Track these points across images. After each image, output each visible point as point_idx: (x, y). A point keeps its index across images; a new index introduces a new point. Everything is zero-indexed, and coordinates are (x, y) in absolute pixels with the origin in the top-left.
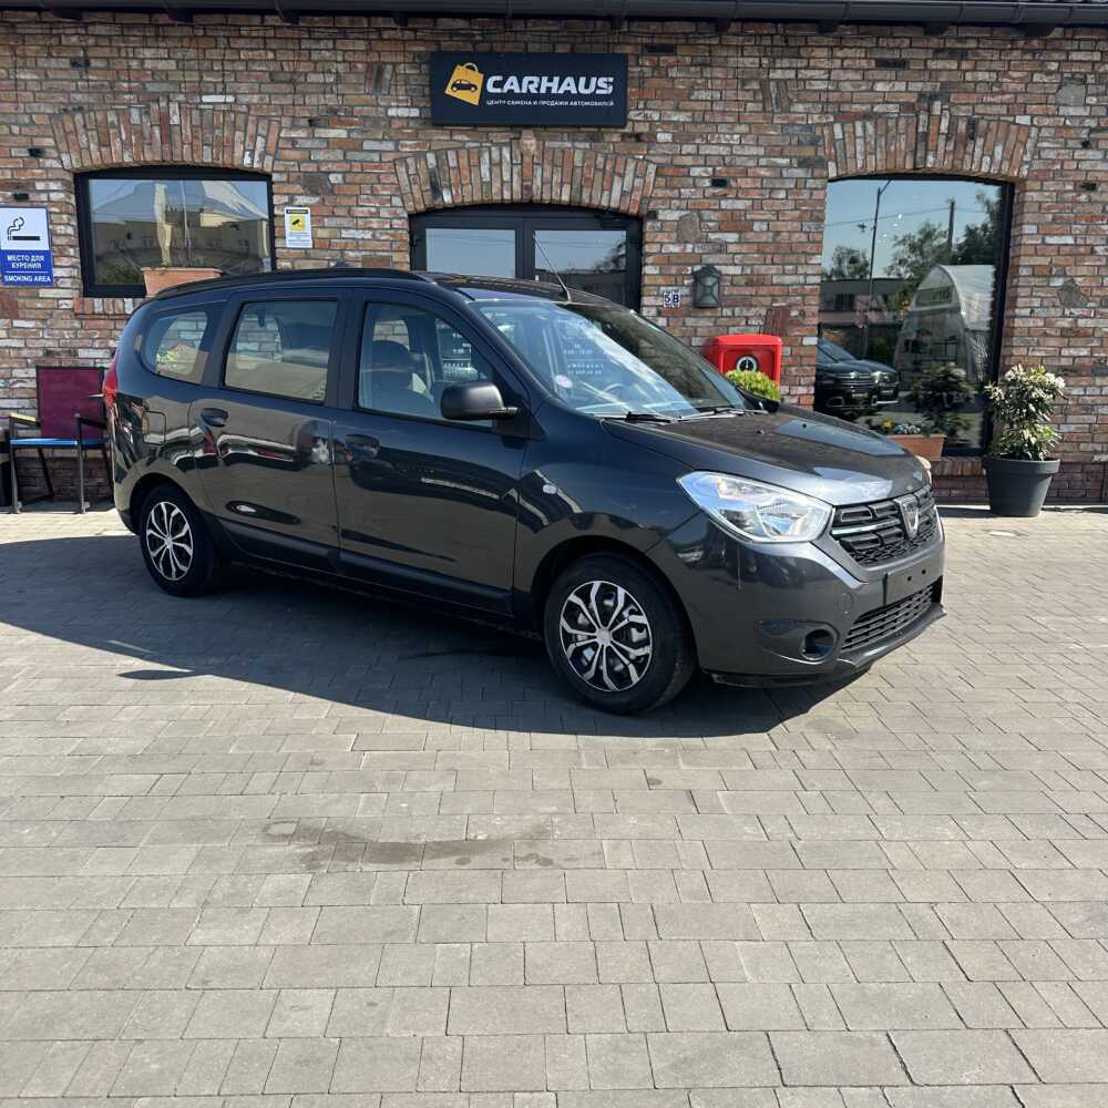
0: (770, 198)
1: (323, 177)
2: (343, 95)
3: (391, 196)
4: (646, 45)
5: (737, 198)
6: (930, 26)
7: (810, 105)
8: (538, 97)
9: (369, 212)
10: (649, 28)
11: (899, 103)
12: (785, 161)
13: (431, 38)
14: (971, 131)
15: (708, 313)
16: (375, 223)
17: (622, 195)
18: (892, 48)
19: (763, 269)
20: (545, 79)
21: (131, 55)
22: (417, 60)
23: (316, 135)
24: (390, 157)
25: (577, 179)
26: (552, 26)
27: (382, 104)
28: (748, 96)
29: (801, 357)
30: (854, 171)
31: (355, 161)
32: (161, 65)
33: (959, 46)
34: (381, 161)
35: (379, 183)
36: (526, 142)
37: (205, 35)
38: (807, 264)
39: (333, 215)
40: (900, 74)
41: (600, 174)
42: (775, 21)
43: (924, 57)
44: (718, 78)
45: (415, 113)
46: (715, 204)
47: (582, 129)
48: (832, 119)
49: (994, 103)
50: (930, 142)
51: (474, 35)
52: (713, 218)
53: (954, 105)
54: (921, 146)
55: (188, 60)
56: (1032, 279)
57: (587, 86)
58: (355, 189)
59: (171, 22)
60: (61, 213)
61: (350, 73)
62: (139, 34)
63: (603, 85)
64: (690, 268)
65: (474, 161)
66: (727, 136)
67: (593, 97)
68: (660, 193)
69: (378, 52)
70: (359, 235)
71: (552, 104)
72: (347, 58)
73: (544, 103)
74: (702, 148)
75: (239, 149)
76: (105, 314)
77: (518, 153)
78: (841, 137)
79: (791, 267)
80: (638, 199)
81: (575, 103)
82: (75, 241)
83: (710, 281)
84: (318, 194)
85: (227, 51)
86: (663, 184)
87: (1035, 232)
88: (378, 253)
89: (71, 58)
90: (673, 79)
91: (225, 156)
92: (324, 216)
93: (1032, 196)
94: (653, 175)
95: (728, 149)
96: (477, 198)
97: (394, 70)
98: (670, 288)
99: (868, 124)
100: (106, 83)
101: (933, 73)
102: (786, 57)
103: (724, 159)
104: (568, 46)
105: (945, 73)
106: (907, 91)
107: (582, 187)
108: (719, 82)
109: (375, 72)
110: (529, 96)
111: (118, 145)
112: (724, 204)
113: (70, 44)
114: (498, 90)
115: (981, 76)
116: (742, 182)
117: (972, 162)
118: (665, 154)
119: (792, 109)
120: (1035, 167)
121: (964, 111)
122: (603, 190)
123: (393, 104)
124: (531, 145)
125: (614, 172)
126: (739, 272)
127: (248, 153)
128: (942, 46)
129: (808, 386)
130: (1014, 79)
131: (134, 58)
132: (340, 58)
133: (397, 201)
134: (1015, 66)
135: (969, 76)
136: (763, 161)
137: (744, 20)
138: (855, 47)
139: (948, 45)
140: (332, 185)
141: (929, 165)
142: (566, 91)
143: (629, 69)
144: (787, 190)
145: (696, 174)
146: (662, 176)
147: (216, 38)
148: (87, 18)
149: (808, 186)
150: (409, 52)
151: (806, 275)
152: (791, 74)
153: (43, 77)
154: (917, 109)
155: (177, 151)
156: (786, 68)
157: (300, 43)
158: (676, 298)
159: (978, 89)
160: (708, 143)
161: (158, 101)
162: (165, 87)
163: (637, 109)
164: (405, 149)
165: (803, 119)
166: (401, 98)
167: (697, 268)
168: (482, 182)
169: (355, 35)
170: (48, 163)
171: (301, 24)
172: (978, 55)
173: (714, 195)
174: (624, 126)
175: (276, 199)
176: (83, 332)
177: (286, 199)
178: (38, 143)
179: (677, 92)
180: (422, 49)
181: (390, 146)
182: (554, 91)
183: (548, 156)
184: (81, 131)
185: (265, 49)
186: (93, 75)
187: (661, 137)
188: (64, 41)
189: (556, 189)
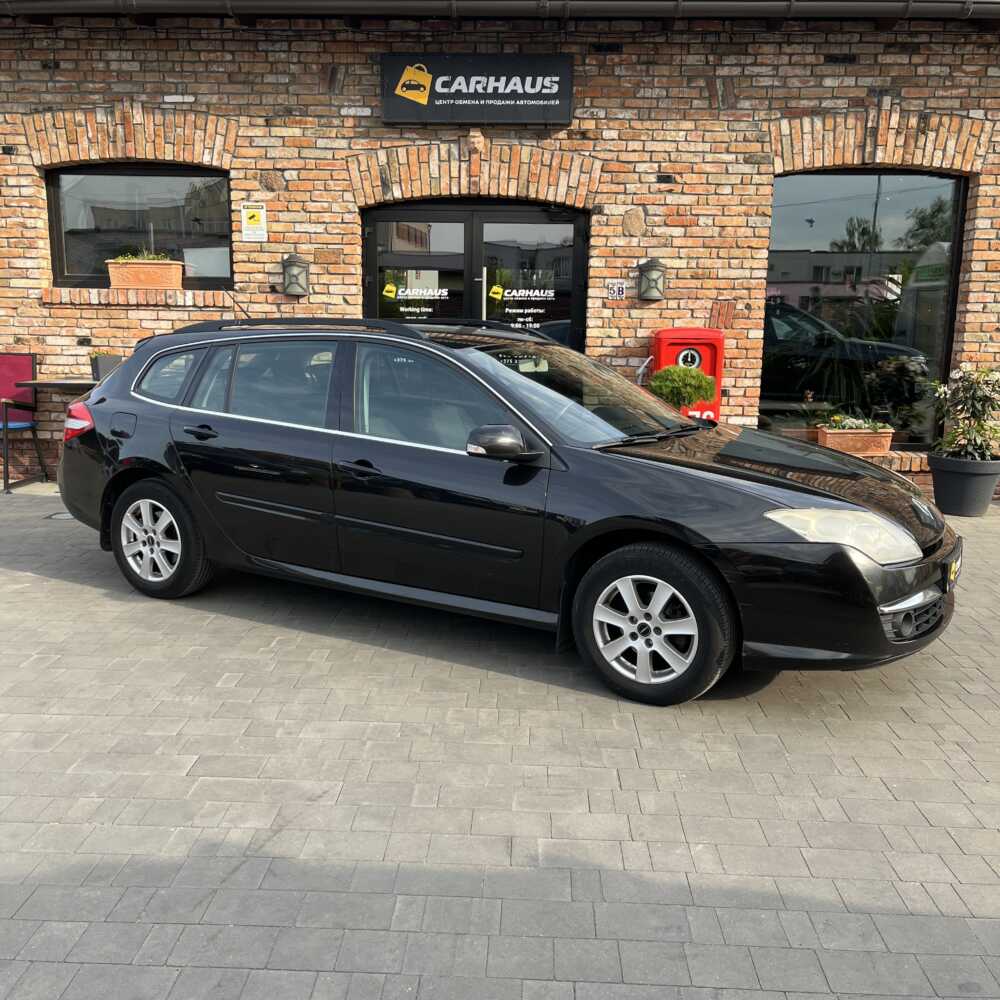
0: (716, 194)
1: (279, 173)
2: (297, 95)
3: (344, 191)
4: (592, 45)
5: (683, 193)
6: (880, 23)
7: (757, 101)
8: (485, 96)
9: (323, 208)
10: (595, 27)
11: (850, 99)
12: (731, 157)
13: (383, 39)
14: (923, 125)
15: (653, 306)
16: (327, 217)
17: (568, 190)
18: (842, 43)
19: (708, 263)
20: (492, 79)
21: (98, 57)
22: (369, 62)
23: (273, 134)
24: (343, 154)
25: (524, 174)
26: (500, 26)
27: (336, 104)
28: (695, 93)
29: (746, 349)
30: (801, 167)
31: (310, 158)
32: (125, 66)
33: (909, 40)
34: (334, 159)
35: (332, 179)
36: (472, 140)
37: (167, 39)
38: (752, 258)
39: (288, 211)
40: (850, 69)
41: (547, 169)
42: (723, 19)
43: (874, 52)
44: (664, 76)
45: (367, 112)
46: (660, 200)
47: (529, 127)
48: (779, 116)
49: (947, 97)
50: (879, 137)
51: (424, 37)
52: (658, 213)
53: (905, 98)
54: (868, 141)
55: (152, 62)
56: (985, 274)
57: (533, 85)
58: (309, 185)
59: (133, 26)
60: (31, 207)
61: (305, 73)
62: (105, 37)
63: (549, 84)
64: (635, 261)
65: (424, 157)
66: (673, 133)
67: (539, 96)
68: (604, 188)
69: (333, 54)
70: (311, 228)
71: (499, 103)
72: (302, 59)
73: (491, 102)
74: (646, 143)
75: (198, 147)
76: (72, 304)
77: (466, 150)
78: (788, 132)
79: (736, 261)
80: (584, 193)
81: (522, 102)
82: (46, 233)
83: (655, 275)
84: (273, 190)
85: (187, 53)
86: (609, 180)
87: (989, 226)
88: (330, 246)
89: (42, 61)
90: (619, 77)
91: (186, 154)
92: (279, 211)
93: (986, 189)
94: (598, 172)
95: (674, 145)
96: (426, 192)
97: (347, 72)
98: (615, 281)
99: (816, 120)
100: (74, 84)
101: (883, 68)
102: (735, 54)
103: (670, 155)
104: (517, 46)
105: (896, 67)
106: (856, 86)
107: (529, 182)
108: (664, 80)
109: (329, 73)
110: (476, 95)
111: (84, 143)
112: (670, 199)
113: (41, 46)
114: (445, 90)
115: (934, 70)
116: (688, 178)
117: (924, 156)
118: (610, 151)
119: (739, 106)
120: (990, 161)
121: (915, 105)
122: (549, 185)
123: (346, 104)
124: (479, 143)
125: (560, 168)
126: (685, 266)
127: (207, 151)
128: (893, 41)
129: (754, 378)
130: (967, 74)
131: (101, 60)
132: (295, 60)
133: (348, 196)
134: (967, 59)
135: (920, 71)
136: (709, 157)
137: (691, 19)
138: (803, 43)
139: (899, 40)
140: (287, 181)
141: (878, 161)
142: (514, 92)
143: (576, 68)
144: (732, 185)
145: (640, 170)
146: (607, 172)
147: (177, 40)
148: (58, 23)
149: (754, 182)
150: (362, 53)
151: (752, 269)
152: (736, 71)
153: (16, 79)
154: (867, 104)
155: (140, 149)
156: (732, 65)
157: (256, 46)
158: (621, 291)
159: (930, 84)
160: (653, 140)
161: (122, 101)
162: (128, 87)
163: (584, 107)
164: (358, 147)
165: (749, 116)
166: (353, 97)
167: (643, 261)
168: (431, 177)
169: (309, 38)
170: (20, 160)
171: (258, 27)
172: (930, 49)
173: (660, 191)
174: (570, 124)
175: (234, 195)
176: (51, 320)
177: (243, 194)
178: (11, 140)
179: (623, 90)
180: (373, 50)
181: (343, 143)
182: (501, 91)
183: (496, 151)
184: (50, 130)
185: (223, 51)
186: (61, 76)
187: (607, 134)
188: (36, 46)
189: (504, 185)
